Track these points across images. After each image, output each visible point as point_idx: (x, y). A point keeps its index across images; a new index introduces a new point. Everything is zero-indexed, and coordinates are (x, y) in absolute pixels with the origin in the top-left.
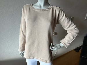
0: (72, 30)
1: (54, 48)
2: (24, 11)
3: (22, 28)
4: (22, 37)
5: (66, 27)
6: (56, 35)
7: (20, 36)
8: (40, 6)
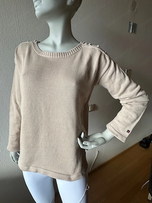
0: (131, 98)
1: (88, 143)
2: (18, 58)
3: (15, 96)
4: (15, 117)
5: (117, 93)
6: (94, 111)
7: (11, 113)
8: (54, 46)
